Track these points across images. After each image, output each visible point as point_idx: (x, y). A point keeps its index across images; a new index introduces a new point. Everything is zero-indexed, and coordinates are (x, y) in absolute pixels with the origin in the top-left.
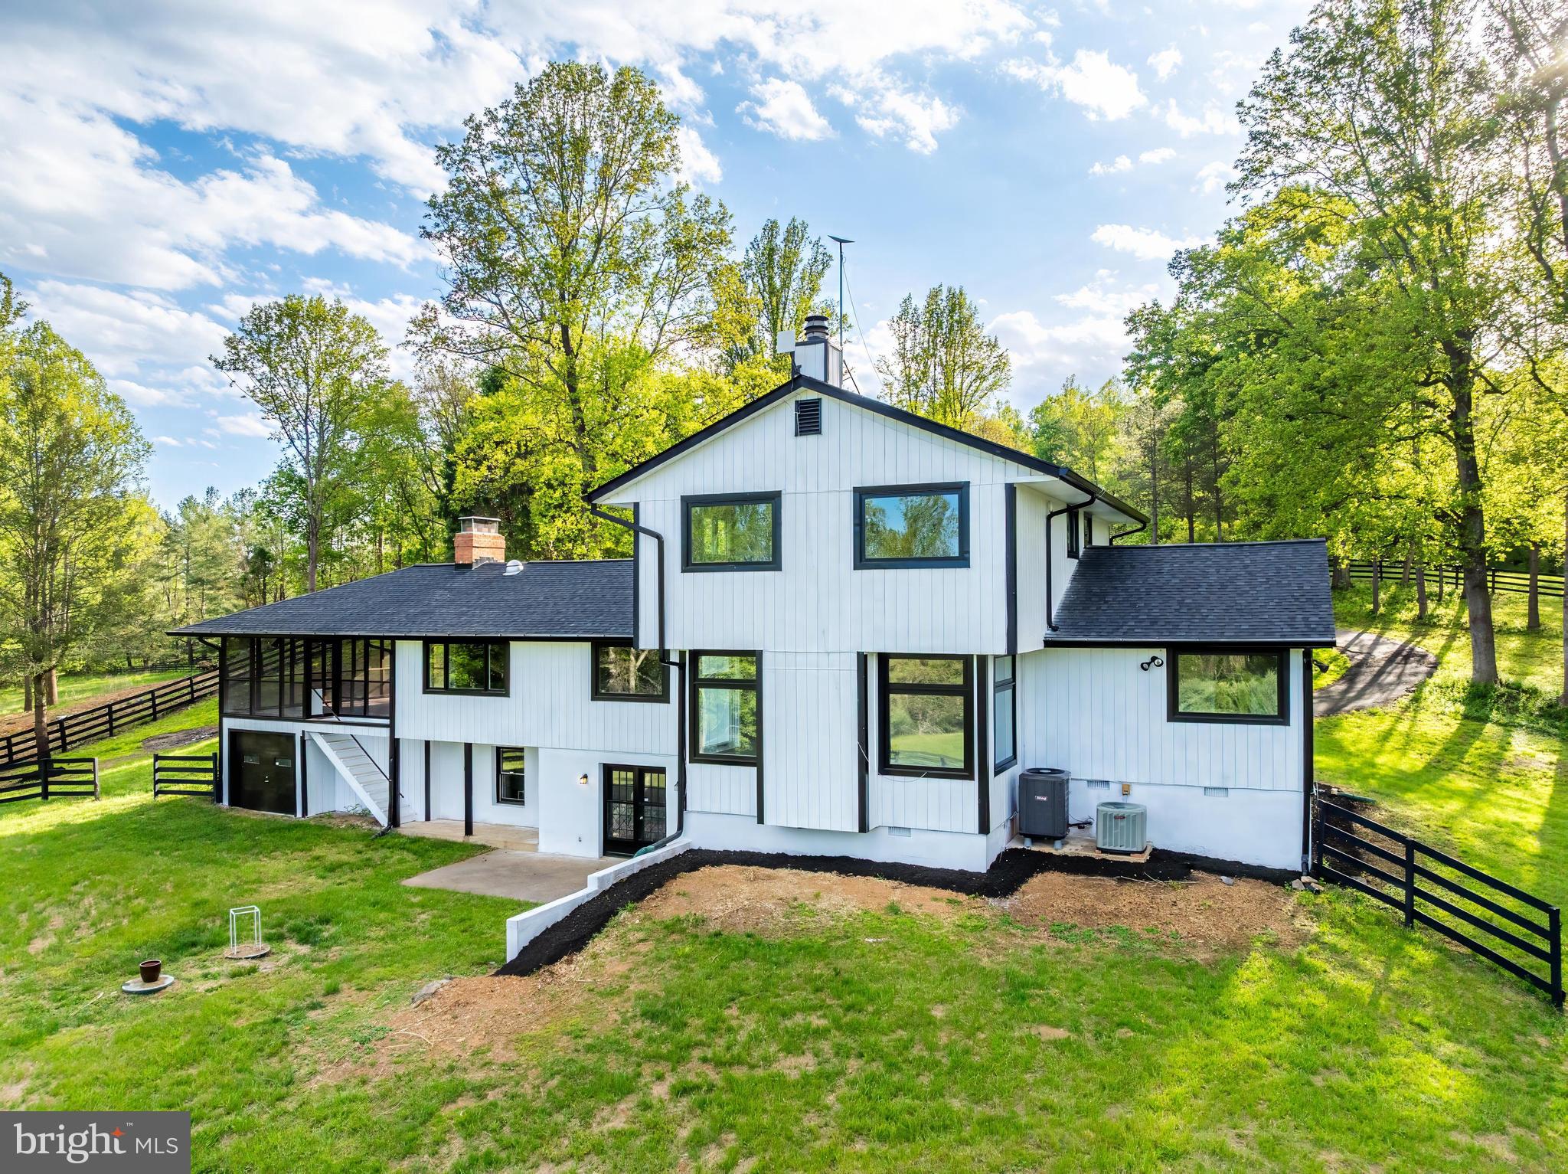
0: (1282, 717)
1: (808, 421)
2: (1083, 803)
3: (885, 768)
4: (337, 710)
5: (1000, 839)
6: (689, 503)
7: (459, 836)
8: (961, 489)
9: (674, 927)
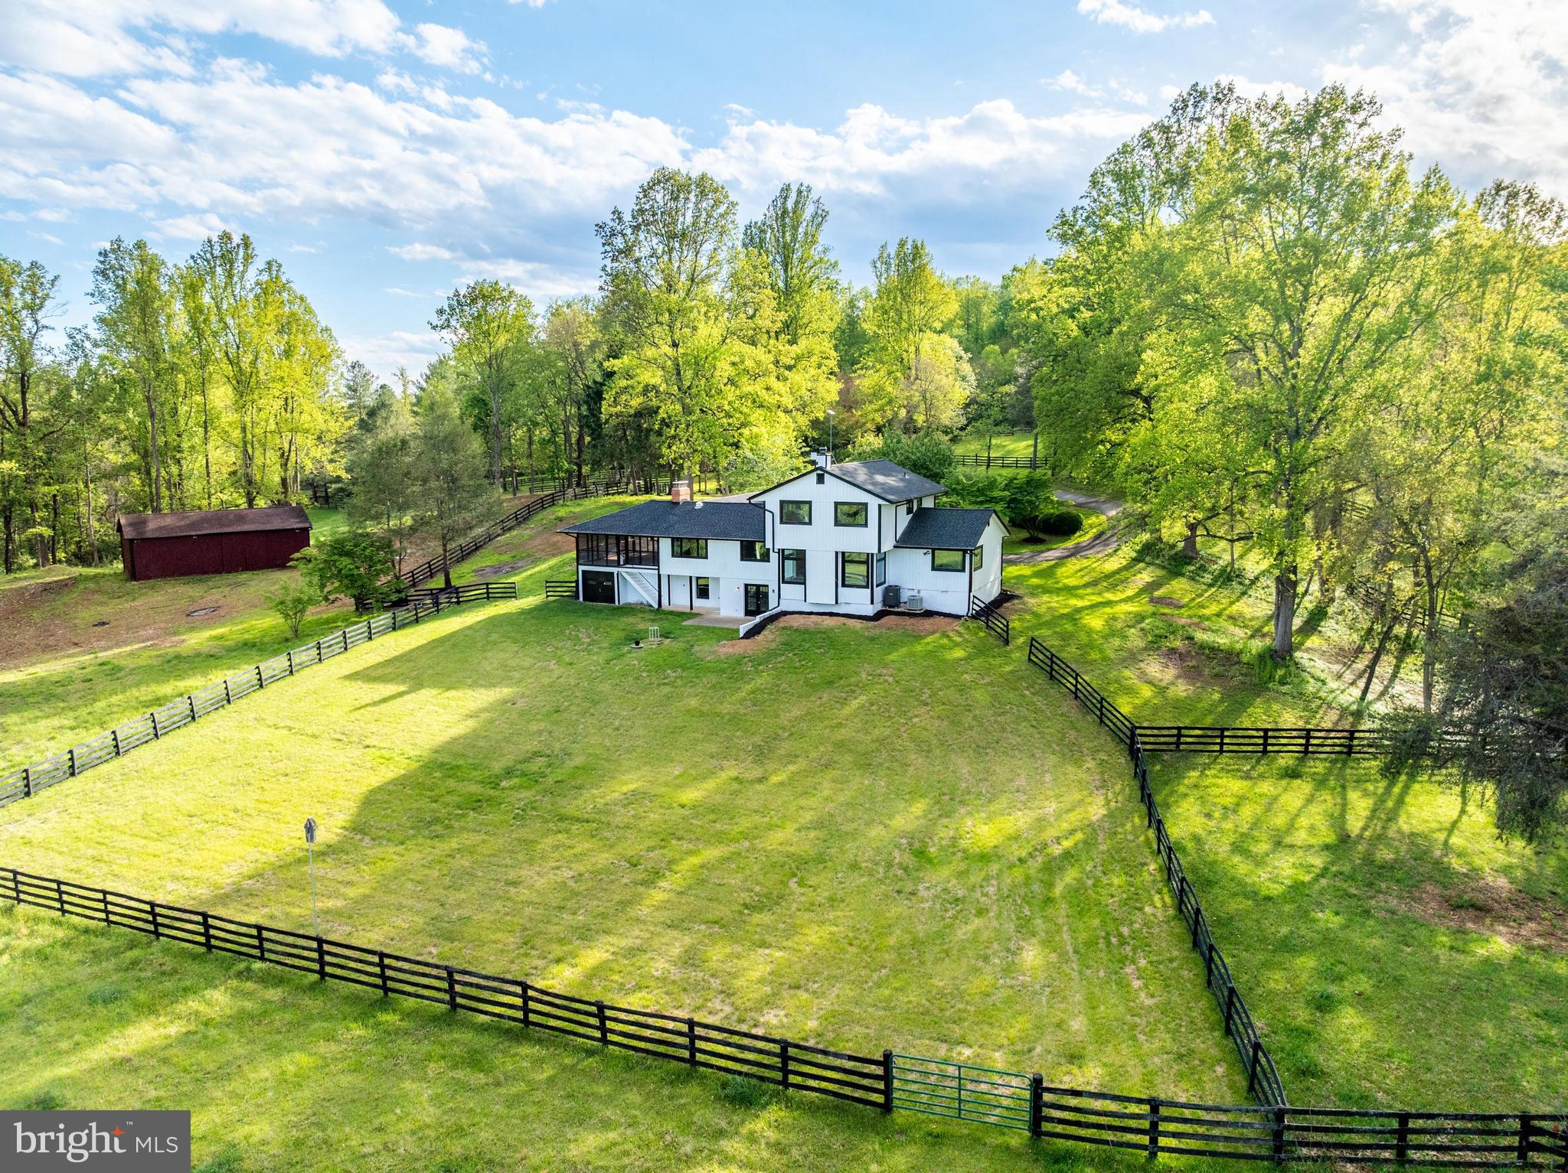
0: (963, 570)
1: (820, 480)
2: (905, 596)
3: (844, 585)
4: (627, 562)
5: (879, 606)
6: (782, 503)
7: (688, 610)
8: (866, 505)
9: (784, 628)
